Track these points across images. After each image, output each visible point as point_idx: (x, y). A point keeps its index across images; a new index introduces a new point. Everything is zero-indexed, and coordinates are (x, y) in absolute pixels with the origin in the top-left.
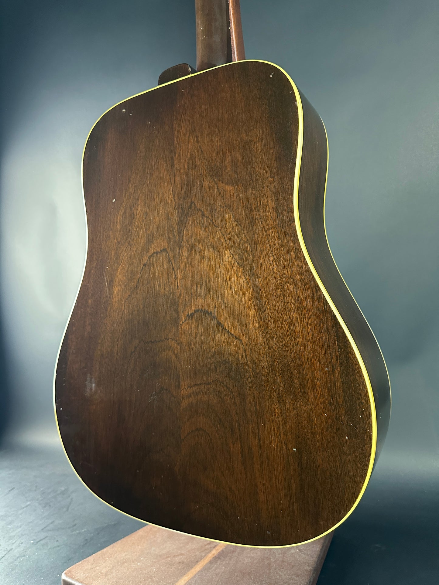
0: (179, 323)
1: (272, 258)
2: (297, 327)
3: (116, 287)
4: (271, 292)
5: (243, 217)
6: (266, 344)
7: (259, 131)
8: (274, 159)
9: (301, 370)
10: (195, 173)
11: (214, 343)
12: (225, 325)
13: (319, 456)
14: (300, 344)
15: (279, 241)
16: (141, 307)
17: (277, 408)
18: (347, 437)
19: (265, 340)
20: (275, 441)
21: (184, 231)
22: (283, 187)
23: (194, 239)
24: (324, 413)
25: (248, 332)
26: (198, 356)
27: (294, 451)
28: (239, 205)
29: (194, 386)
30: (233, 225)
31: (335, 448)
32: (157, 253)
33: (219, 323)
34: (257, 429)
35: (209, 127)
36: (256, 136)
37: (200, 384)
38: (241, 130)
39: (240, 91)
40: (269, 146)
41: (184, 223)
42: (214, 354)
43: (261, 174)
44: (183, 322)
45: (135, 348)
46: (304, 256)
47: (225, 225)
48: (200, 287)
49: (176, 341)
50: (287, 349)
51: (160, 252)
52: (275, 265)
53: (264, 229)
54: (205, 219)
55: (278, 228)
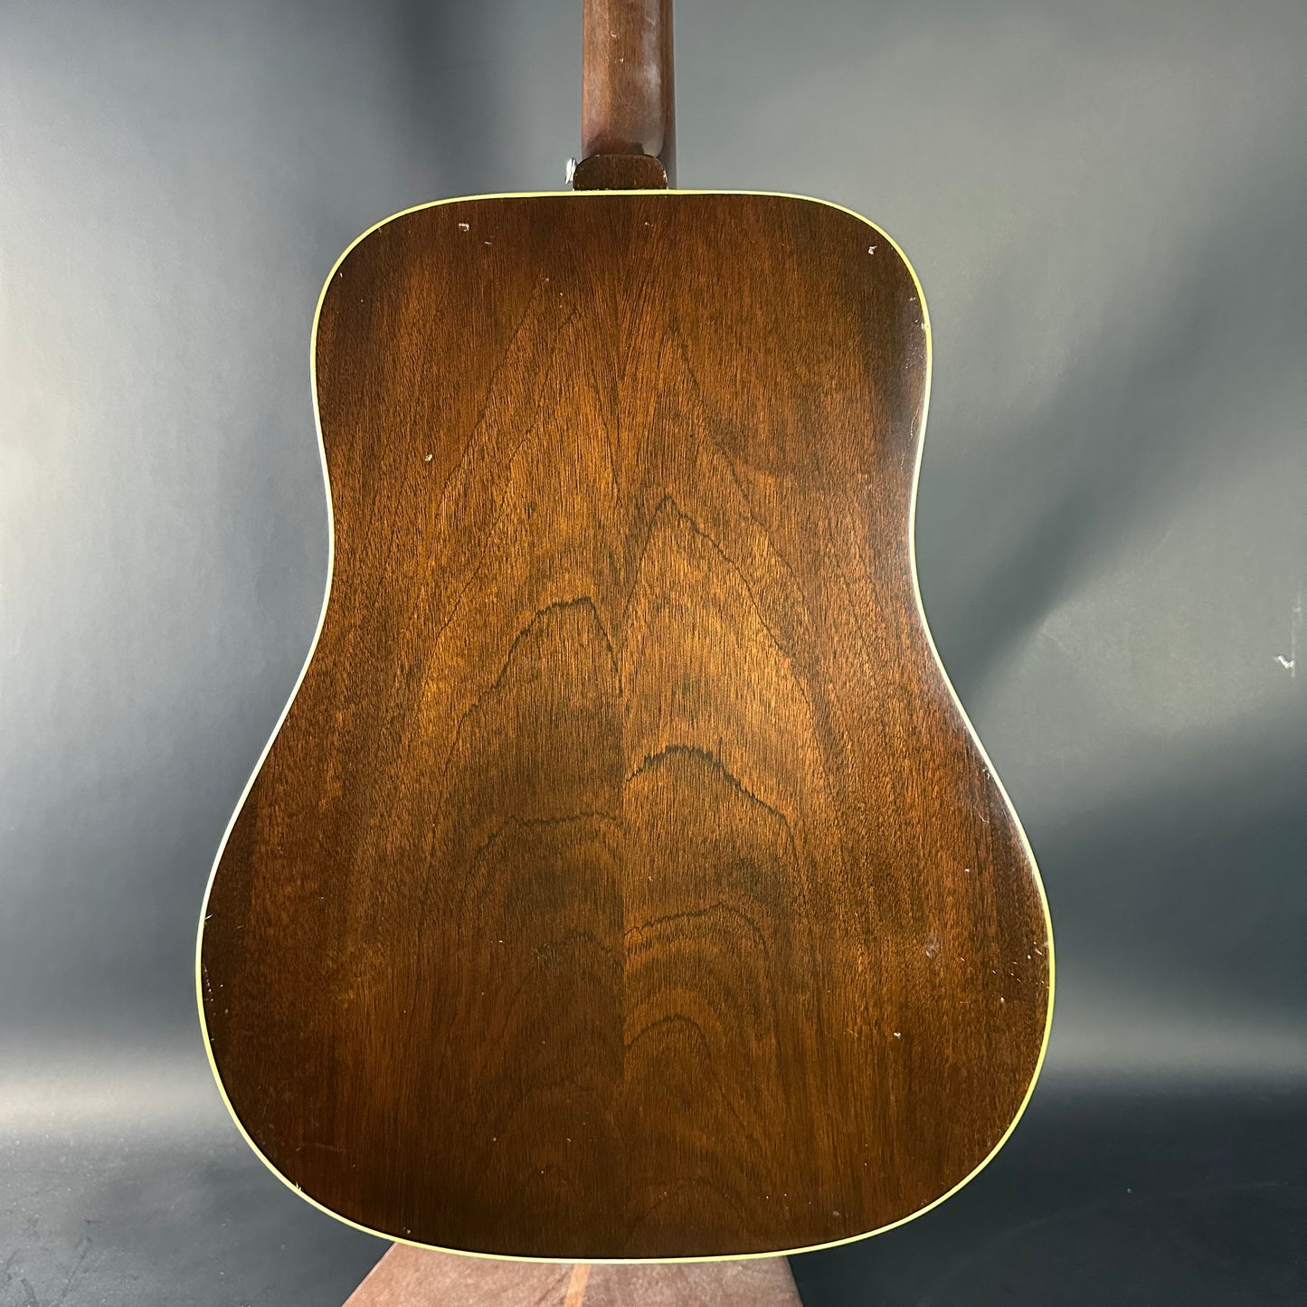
0: (622, 777)
1: (860, 642)
2: (910, 788)
3: (430, 682)
4: (855, 714)
5: (794, 546)
6: (841, 823)
7: (839, 367)
8: (870, 435)
9: (915, 875)
10: (677, 431)
11: (714, 821)
12: (745, 782)
13: (948, 1040)
14: (915, 821)
15: (876, 608)
16: (512, 736)
17: (862, 954)
18: (1002, 999)
19: (839, 814)
20: (855, 1023)
21: (641, 560)
22: (889, 496)
23: (668, 583)
24: (959, 955)
25: (801, 799)
26: (674, 851)
27: (896, 1037)
28: (786, 520)
29: (660, 921)
30: (770, 561)
31: (978, 1022)
32: (563, 605)
33: (729, 778)
34: (816, 1003)
35: (716, 331)
36: (832, 378)
37: (678, 916)
38: (795, 354)
39: (796, 266)
40: (859, 405)
41: (642, 541)
42: (716, 847)
43: (841, 462)
44: (633, 775)
45: (489, 838)
46: (927, 644)
47: (749, 561)
48: (683, 694)
49: (614, 819)
50: (887, 834)
51: (572, 604)
52: (865, 657)
53: (842, 579)
54: (699, 539)
55: (874, 581)
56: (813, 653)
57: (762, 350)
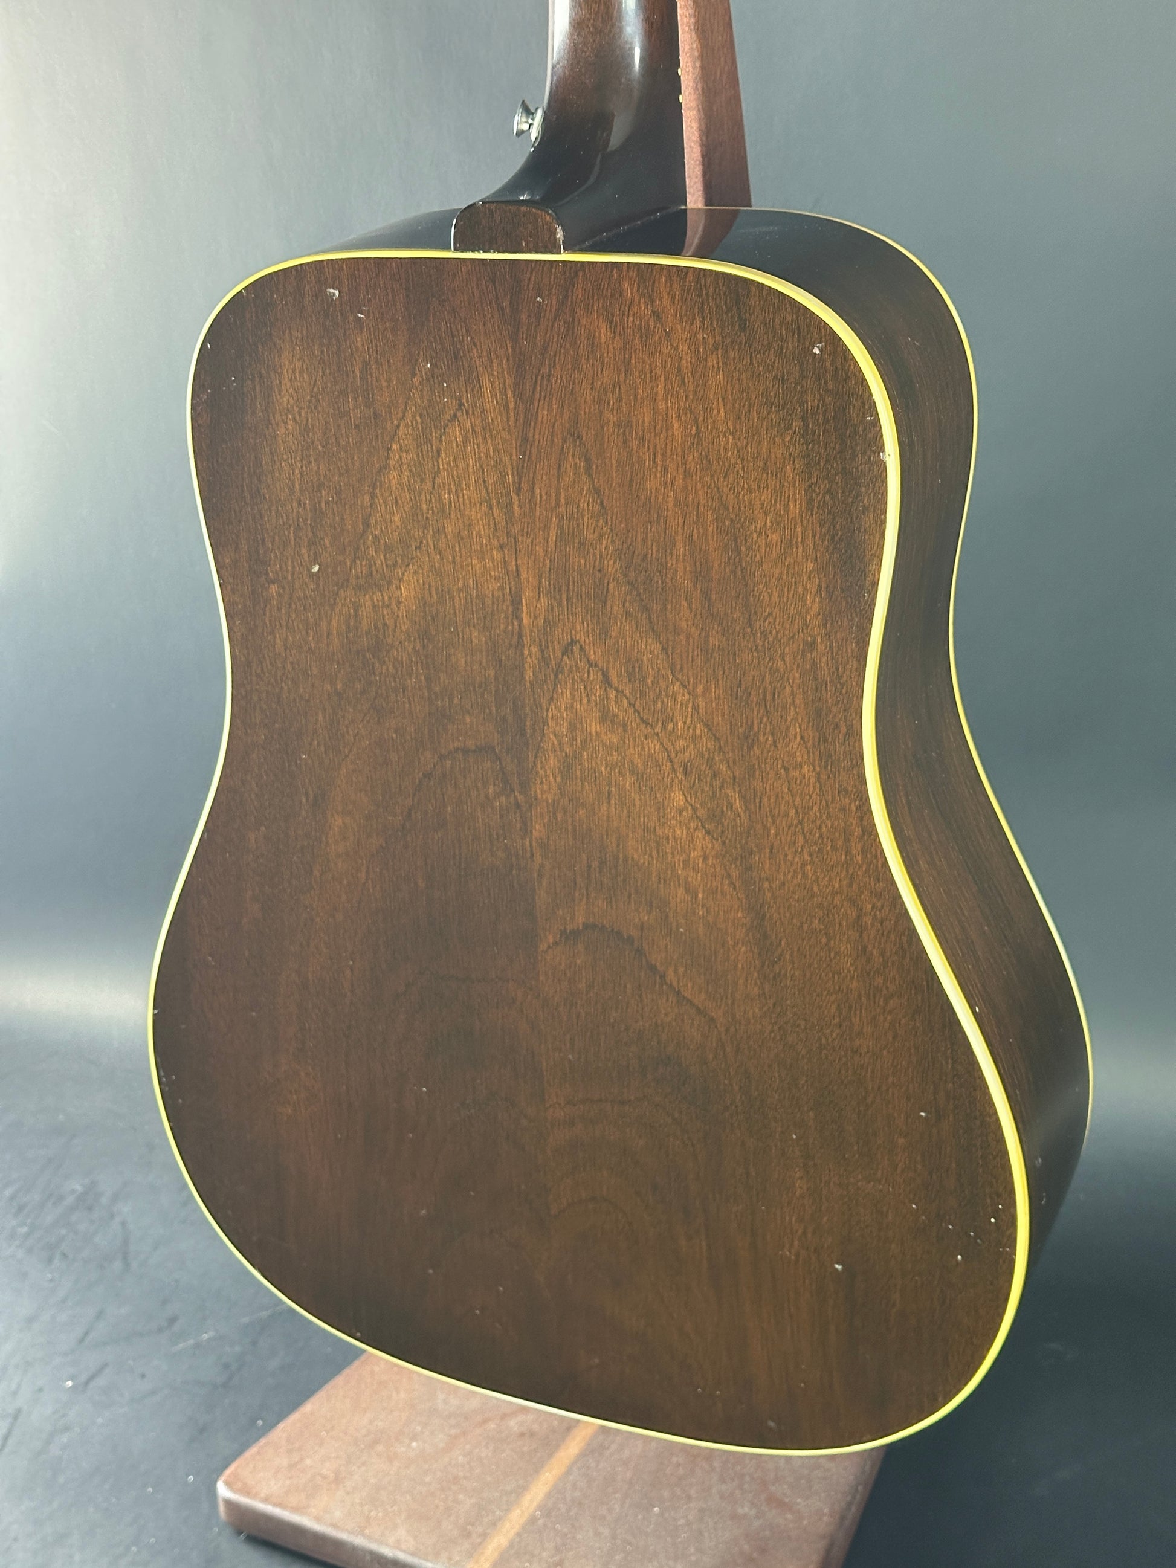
0: (537, 947)
1: (801, 839)
2: (858, 1012)
3: (335, 815)
4: (795, 921)
5: (723, 716)
6: (778, 1038)
7: (776, 501)
8: (814, 589)
9: (862, 1108)
10: (583, 562)
11: (638, 1012)
12: (671, 975)
13: (895, 1285)
14: (864, 1050)
15: (821, 801)
16: (422, 885)
17: (801, 1178)
18: (959, 1257)
19: (776, 1028)
20: (792, 1245)
21: (548, 710)
23: (579, 741)
24: (912, 1202)
25: (733, 1003)
26: (595, 1034)
27: (837, 1269)
28: (713, 683)
29: (582, 1102)
30: (694, 730)
31: (931, 1274)
32: (466, 751)
33: (653, 968)
34: (749, 1217)
35: (625, 443)
36: (767, 514)
37: (600, 1100)
38: (721, 479)
39: (721, 364)
40: (800, 549)
41: (548, 689)
42: (640, 1037)
43: (778, 620)
44: (549, 947)
45: (407, 985)
47: (671, 726)
48: (600, 867)
49: (531, 989)
50: (830, 1058)
51: (475, 751)
52: (807, 858)
53: (780, 761)
54: (612, 694)
55: (818, 769)
56: (746, 843)
57: (681, 470)
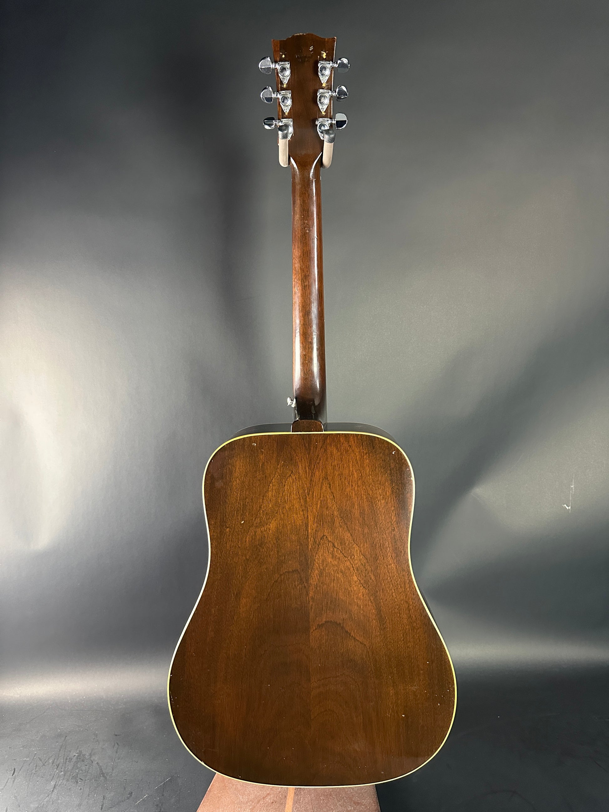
0: (310, 631)
1: (391, 585)
2: (409, 635)
3: (244, 599)
4: (390, 610)
5: (368, 552)
6: (385, 647)
7: (383, 492)
8: (394, 515)
9: (410, 664)
10: (327, 513)
11: (342, 647)
12: (352, 634)
13: (420, 718)
14: (410, 646)
15: (397, 574)
16: (272, 616)
17: (392, 690)
18: (439, 704)
19: (385, 644)
20: (389, 712)
21: (315, 557)
22: (401, 536)
23: (325, 564)
24: (425, 690)
25: (371, 639)
26: (328, 657)
27: (403, 717)
28: (365, 543)
29: (323, 679)
30: (360, 558)
31: (431, 711)
32: (289, 572)
33: (347, 632)
34: (376, 706)
35: (340, 479)
36: (381, 495)
37: (329, 677)
38: (368, 487)
39: (368, 458)
40: (391, 505)
41: (316, 550)
42: (342, 655)
43: (384, 524)
44: (314, 630)
45: (264, 651)
46: (415, 586)
47: (353, 557)
48: (330, 603)
49: (307, 645)
50: (400, 650)
51: (292, 572)
52: (394, 592)
53: (385, 564)
54: (335, 549)
55: (396, 565)
56: (375, 589)
57: (357, 486)
